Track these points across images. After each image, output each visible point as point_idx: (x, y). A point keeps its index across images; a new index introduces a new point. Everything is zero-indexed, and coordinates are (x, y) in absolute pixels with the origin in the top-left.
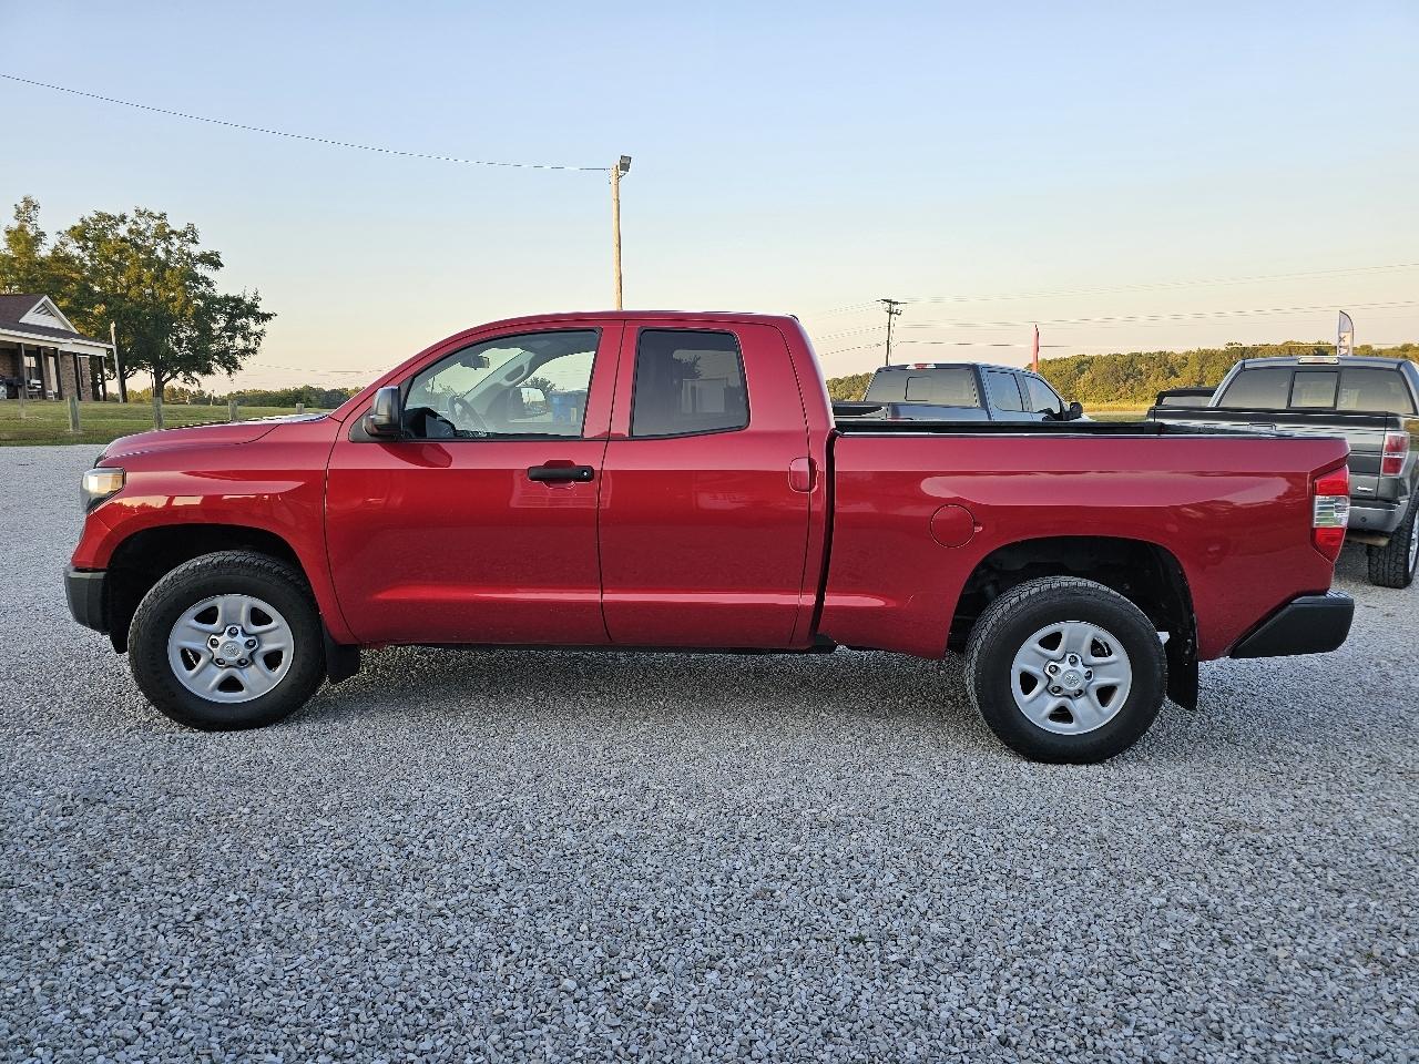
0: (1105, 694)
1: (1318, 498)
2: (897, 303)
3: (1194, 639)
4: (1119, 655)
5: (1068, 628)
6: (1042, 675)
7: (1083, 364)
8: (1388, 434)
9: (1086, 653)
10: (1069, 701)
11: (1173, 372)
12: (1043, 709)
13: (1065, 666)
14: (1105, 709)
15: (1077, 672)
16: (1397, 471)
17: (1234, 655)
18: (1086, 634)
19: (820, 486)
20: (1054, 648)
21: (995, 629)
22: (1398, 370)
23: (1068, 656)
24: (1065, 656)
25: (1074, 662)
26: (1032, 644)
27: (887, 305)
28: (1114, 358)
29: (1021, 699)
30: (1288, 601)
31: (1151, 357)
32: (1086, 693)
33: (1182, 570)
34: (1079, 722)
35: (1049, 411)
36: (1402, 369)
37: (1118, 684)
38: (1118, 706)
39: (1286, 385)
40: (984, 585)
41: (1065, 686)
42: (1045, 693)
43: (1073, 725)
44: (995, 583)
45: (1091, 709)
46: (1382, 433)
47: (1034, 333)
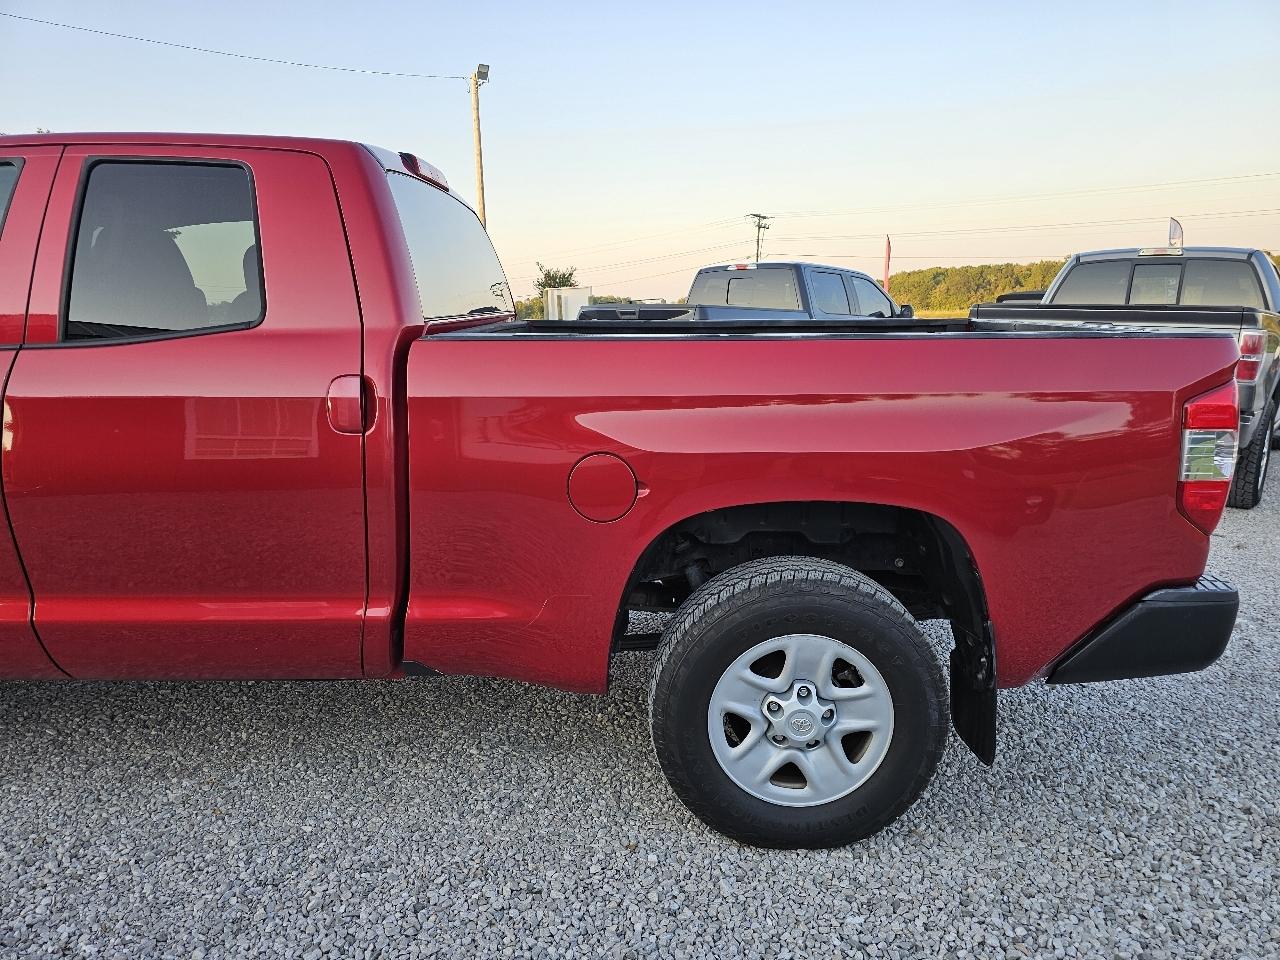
0: (854, 743)
1: (1188, 434)
2: (764, 218)
3: (990, 659)
4: (874, 683)
5: (793, 645)
6: (759, 717)
7: (938, 276)
8: (1244, 333)
9: (825, 684)
10: (800, 754)
11: (1018, 283)
12: (759, 770)
13: (791, 704)
14: (854, 767)
15: (809, 713)
16: (1252, 377)
17: (1053, 678)
18: (823, 653)
19: (385, 422)
20: (774, 674)
21: (680, 649)
22: (1248, 261)
23: (797, 687)
24: (792, 686)
25: (804, 696)
26: (740, 669)
27: (756, 219)
28: (966, 269)
29: (726, 754)
30: (1138, 598)
31: (999, 269)
32: (826, 741)
33: (971, 553)
34: (815, 788)
35: (881, 315)
36: (1253, 260)
37: (875, 729)
38: (874, 763)
39: (1124, 282)
40: (686, 567)
41: (791, 735)
42: (764, 742)
43: (806, 791)
44: (703, 563)
45: (833, 767)
46: (1238, 332)
47: (886, 243)
